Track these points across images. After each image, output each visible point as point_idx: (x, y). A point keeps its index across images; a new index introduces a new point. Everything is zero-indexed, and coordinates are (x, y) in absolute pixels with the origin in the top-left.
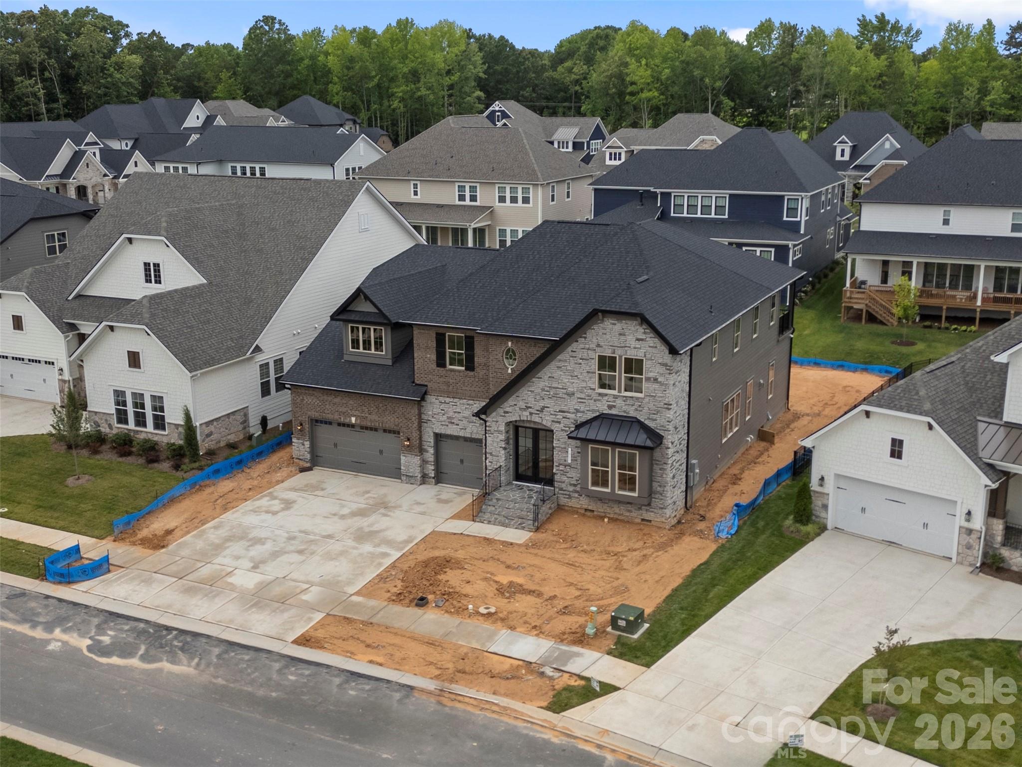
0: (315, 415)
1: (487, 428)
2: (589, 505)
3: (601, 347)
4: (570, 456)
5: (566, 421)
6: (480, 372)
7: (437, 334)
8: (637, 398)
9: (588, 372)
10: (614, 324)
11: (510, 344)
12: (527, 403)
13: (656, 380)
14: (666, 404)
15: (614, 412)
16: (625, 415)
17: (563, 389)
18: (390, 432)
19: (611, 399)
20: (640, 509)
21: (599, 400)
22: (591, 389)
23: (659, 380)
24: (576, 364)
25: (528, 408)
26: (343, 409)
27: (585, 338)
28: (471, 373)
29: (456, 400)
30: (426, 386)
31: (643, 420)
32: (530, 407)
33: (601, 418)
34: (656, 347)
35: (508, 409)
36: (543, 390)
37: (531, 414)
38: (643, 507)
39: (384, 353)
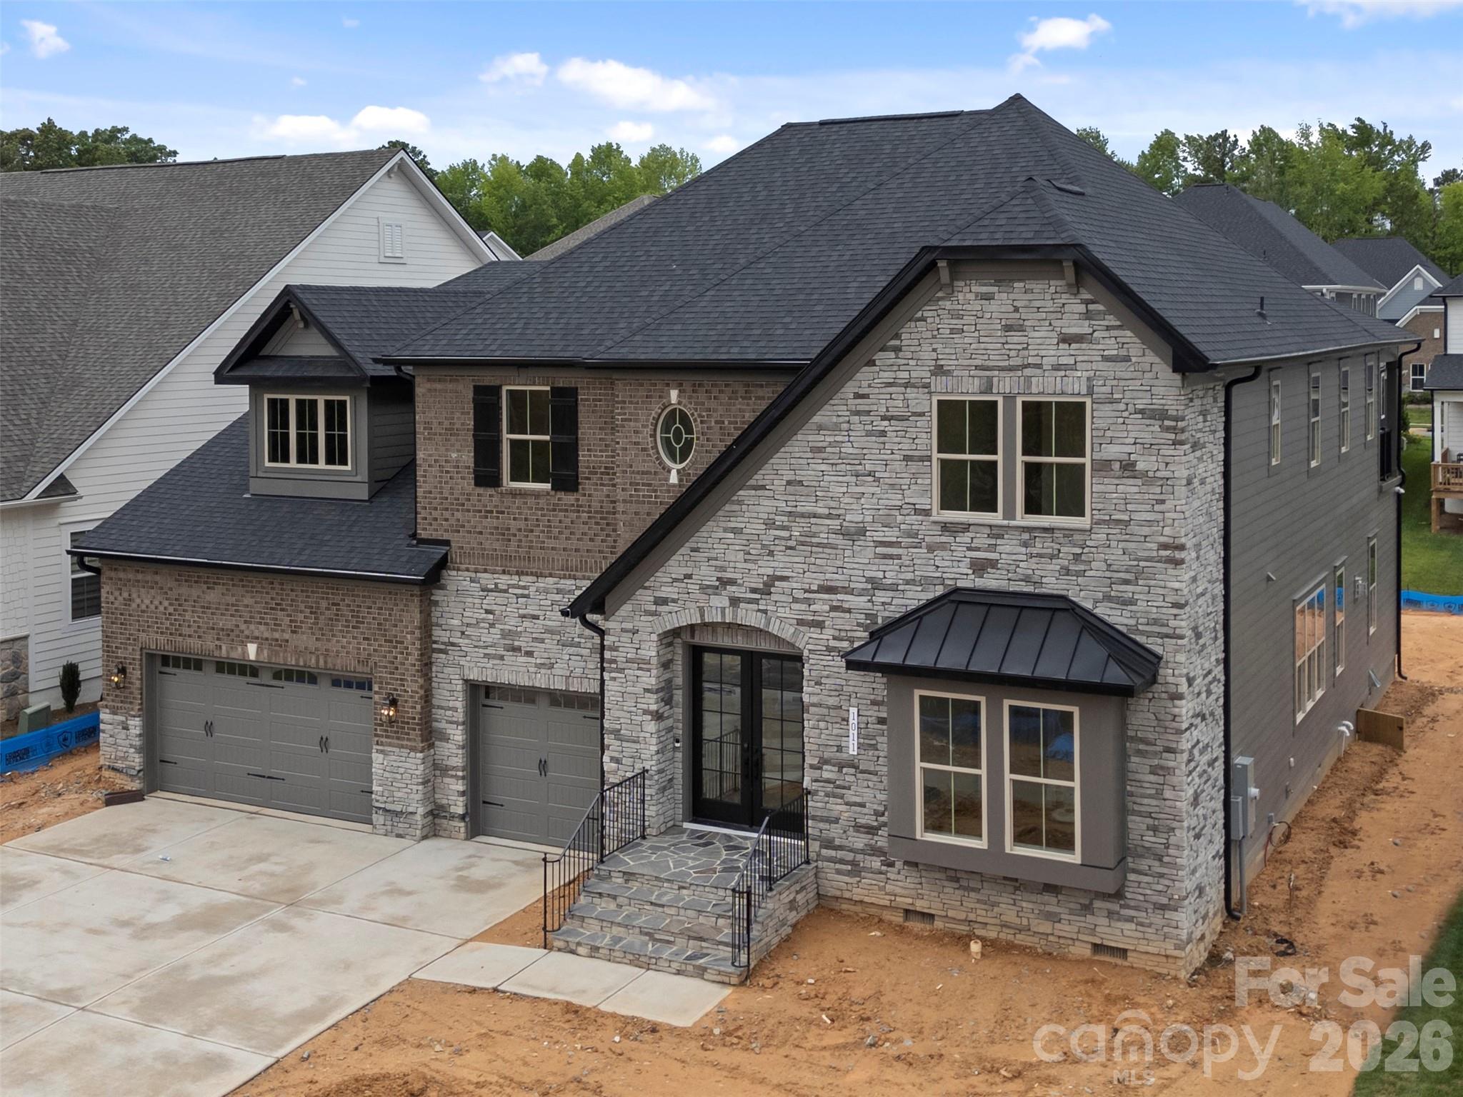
0: (158, 641)
1: (607, 655)
2: (920, 897)
3: (947, 373)
4: (853, 733)
5: (842, 620)
6: (593, 491)
7: (478, 390)
8: (1069, 532)
9: (907, 458)
10: (988, 297)
11: (674, 395)
12: (723, 569)
13: (1128, 467)
14: (1165, 546)
15: (991, 581)
16: (1029, 589)
17: (829, 516)
18: (349, 685)
19: (982, 540)
20: (1087, 909)
21: (943, 546)
22: (918, 512)
23: (1140, 466)
24: (869, 434)
25: (725, 582)
26: (225, 622)
27: (897, 349)
28: (568, 498)
29: (525, 580)
30: (447, 543)
31: (1088, 605)
32: (732, 582)
33: (955, 599)
34: (1127, 359)
35: (667, 592)
36: (770, 524)
37: (735, 602)
38: (1097, 904)
39: (349, 468)
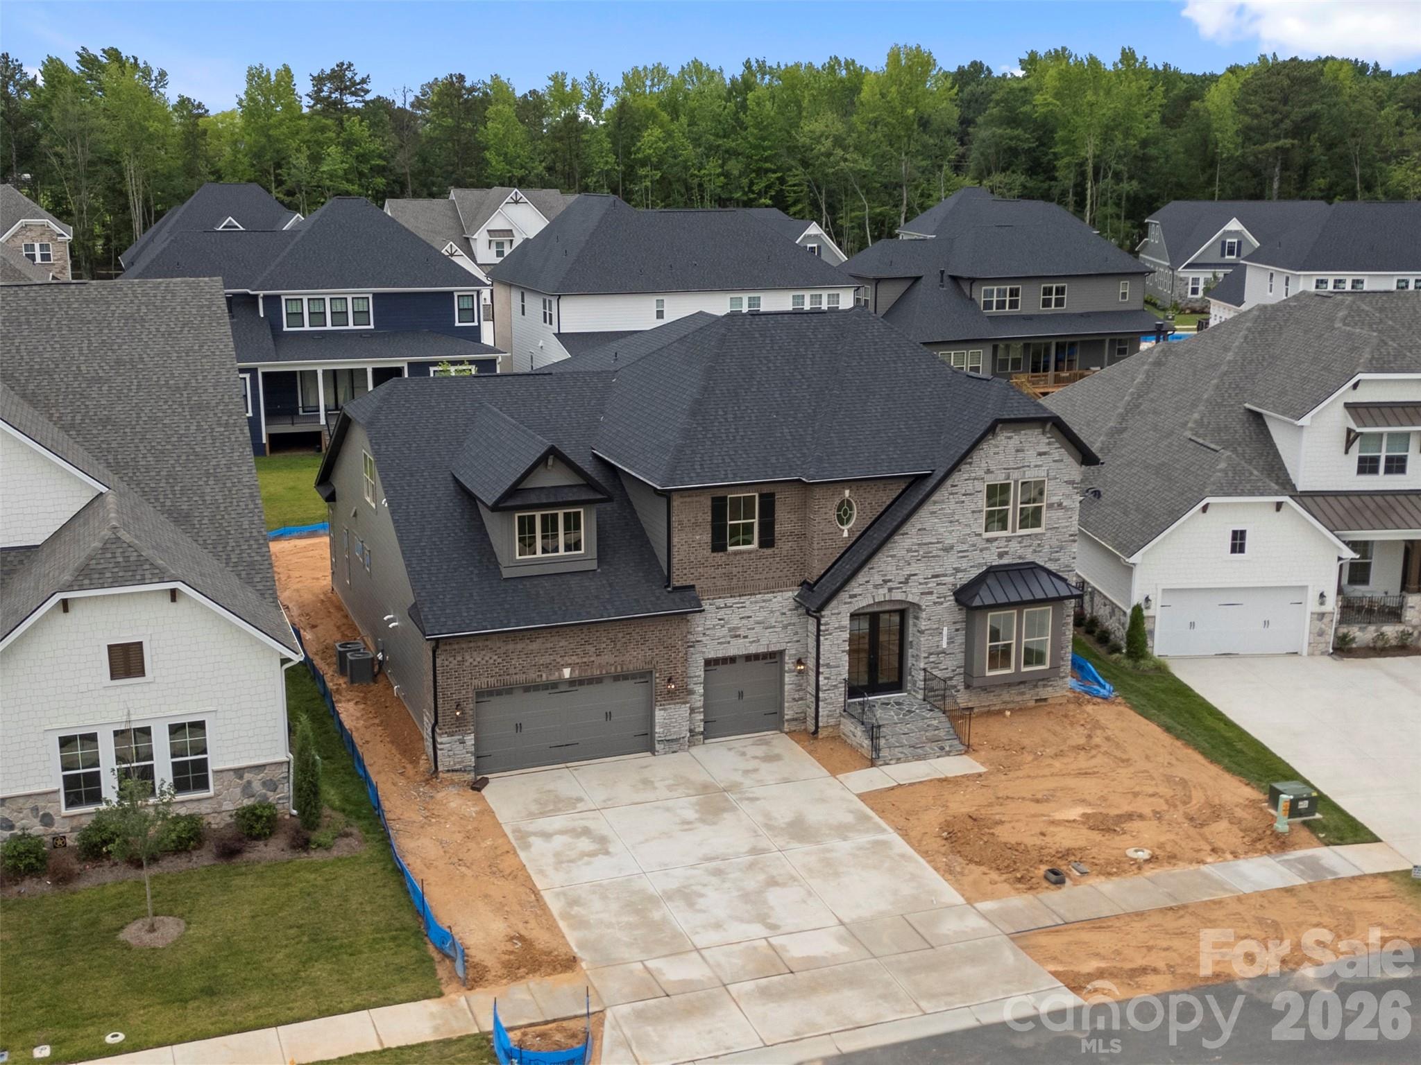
1: (822, 628)
2: (970, 701)
3: (992, 472)
4: (945, 639)
5: (943, 589)
6: (784, 546)
7: (713, 499)
8: (1036, 535)
9: (973, 512)
10: (1010, 438)
11: (847, 493)
12: (885, 575)
13: (1060, 505)
14: (1072, 535)
15: (1005, 561)
16: (1021, 561)
17: (938, 543)
18: (625, 678)
19: (1003, 543)
20: (1036, 686)
21: (987, 549)
22: (977, 535)
23: (1064, 504)
24: (957, 503)
25: (885, 582)
26: (547, 659)
27: (970, 463)
28: (769, 551)
29: (743, 599)
30: (693, 587)
31: (1042, 564)
32: (890, 581)
33: (992, 571)
34: (1062, 461)
35: (856, 591)
36: (909, 551)
37: (890, 590)
38: (1040, 683)
39: (582, 552)
